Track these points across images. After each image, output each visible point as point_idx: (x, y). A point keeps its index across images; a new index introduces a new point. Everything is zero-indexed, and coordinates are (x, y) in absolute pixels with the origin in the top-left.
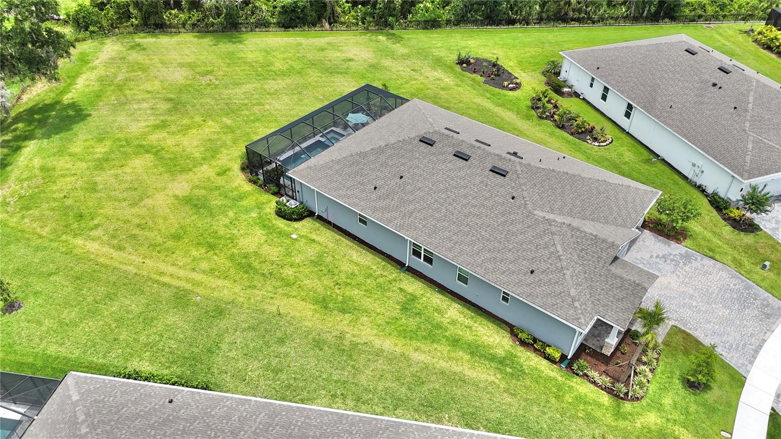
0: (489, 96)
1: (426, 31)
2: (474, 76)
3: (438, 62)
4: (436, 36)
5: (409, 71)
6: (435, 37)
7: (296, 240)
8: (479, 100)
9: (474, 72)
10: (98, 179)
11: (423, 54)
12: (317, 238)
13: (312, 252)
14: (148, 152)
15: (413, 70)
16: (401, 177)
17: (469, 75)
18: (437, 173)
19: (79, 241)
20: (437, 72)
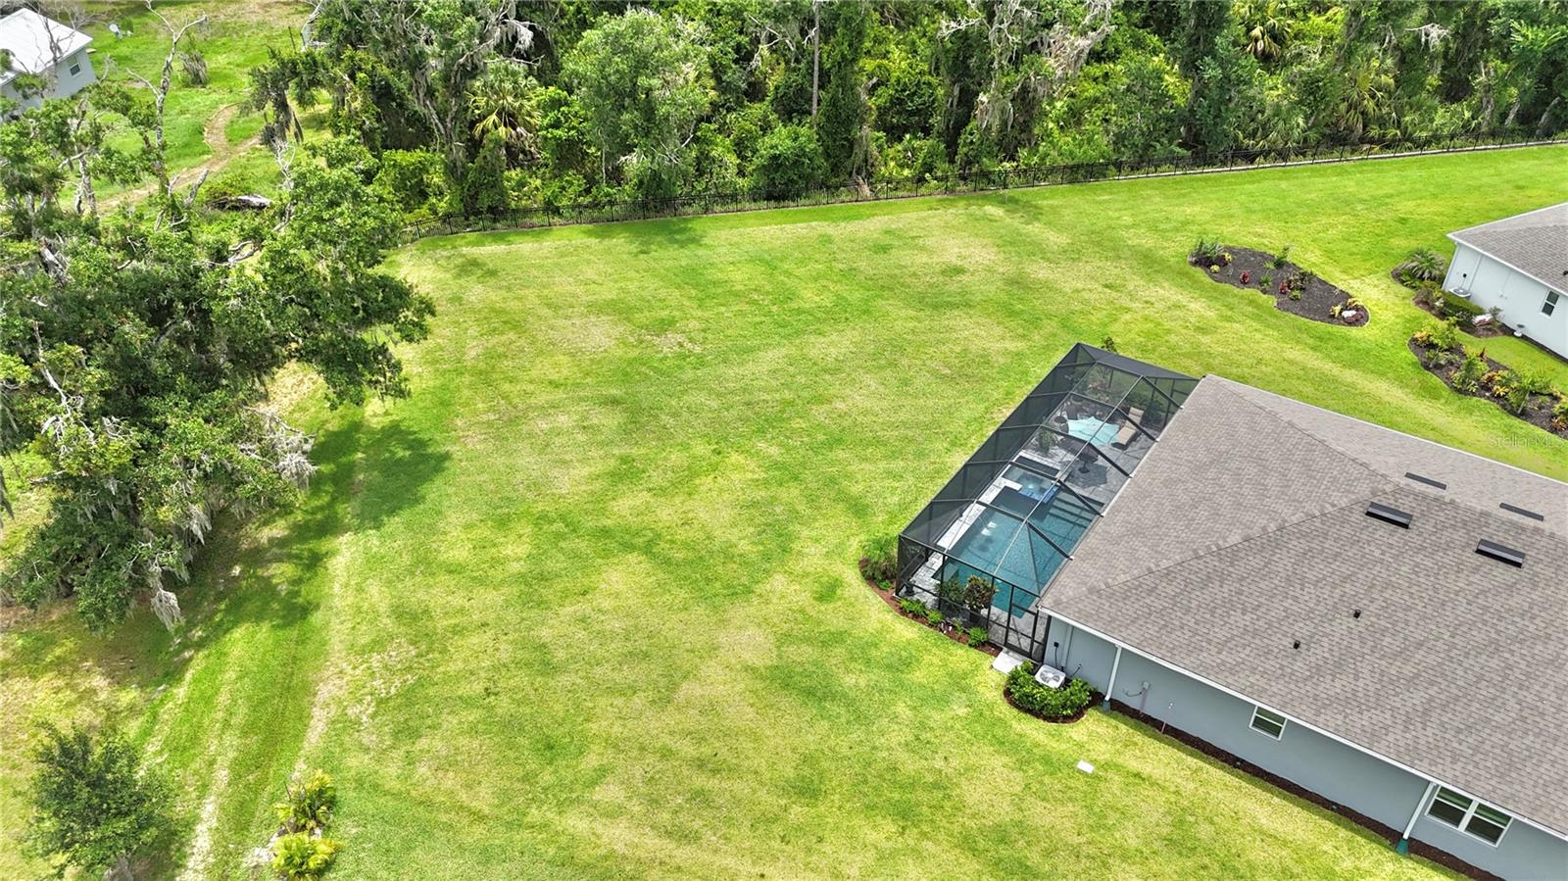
0: (1311, 341)
1: (1077, 186)
2: (1247, 291)
3: (1149, 263)
4: (1106, 197)
5: (1100, 289)
6: (1105, 201)
7: (1095, 777)
8: (1295, 353)
9: (1244, 283)
10: (545, 634)
11: (1105, 244)
12: (1146, 770)
13: (1153, 810)
14: (628, 547)
15: (1106, 286)
16: (1357, 615)
17: (1236, 290)
18: (1452, 600)
19: (575, 823)
20: (1163, 288)
